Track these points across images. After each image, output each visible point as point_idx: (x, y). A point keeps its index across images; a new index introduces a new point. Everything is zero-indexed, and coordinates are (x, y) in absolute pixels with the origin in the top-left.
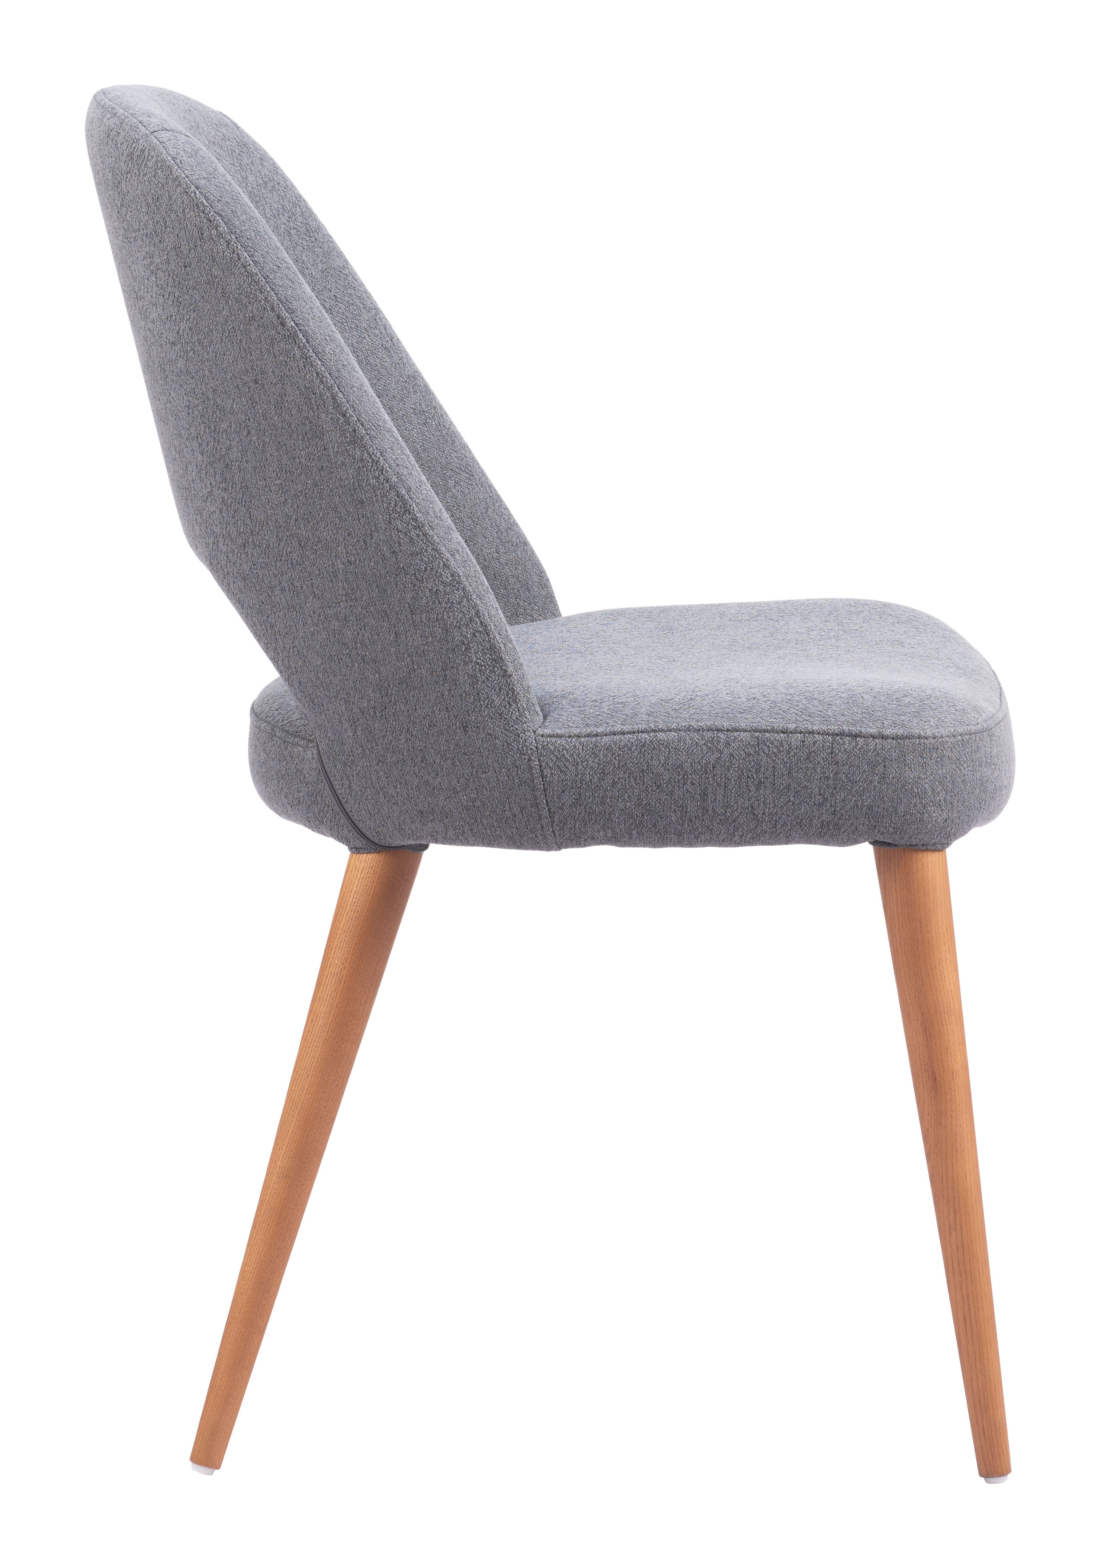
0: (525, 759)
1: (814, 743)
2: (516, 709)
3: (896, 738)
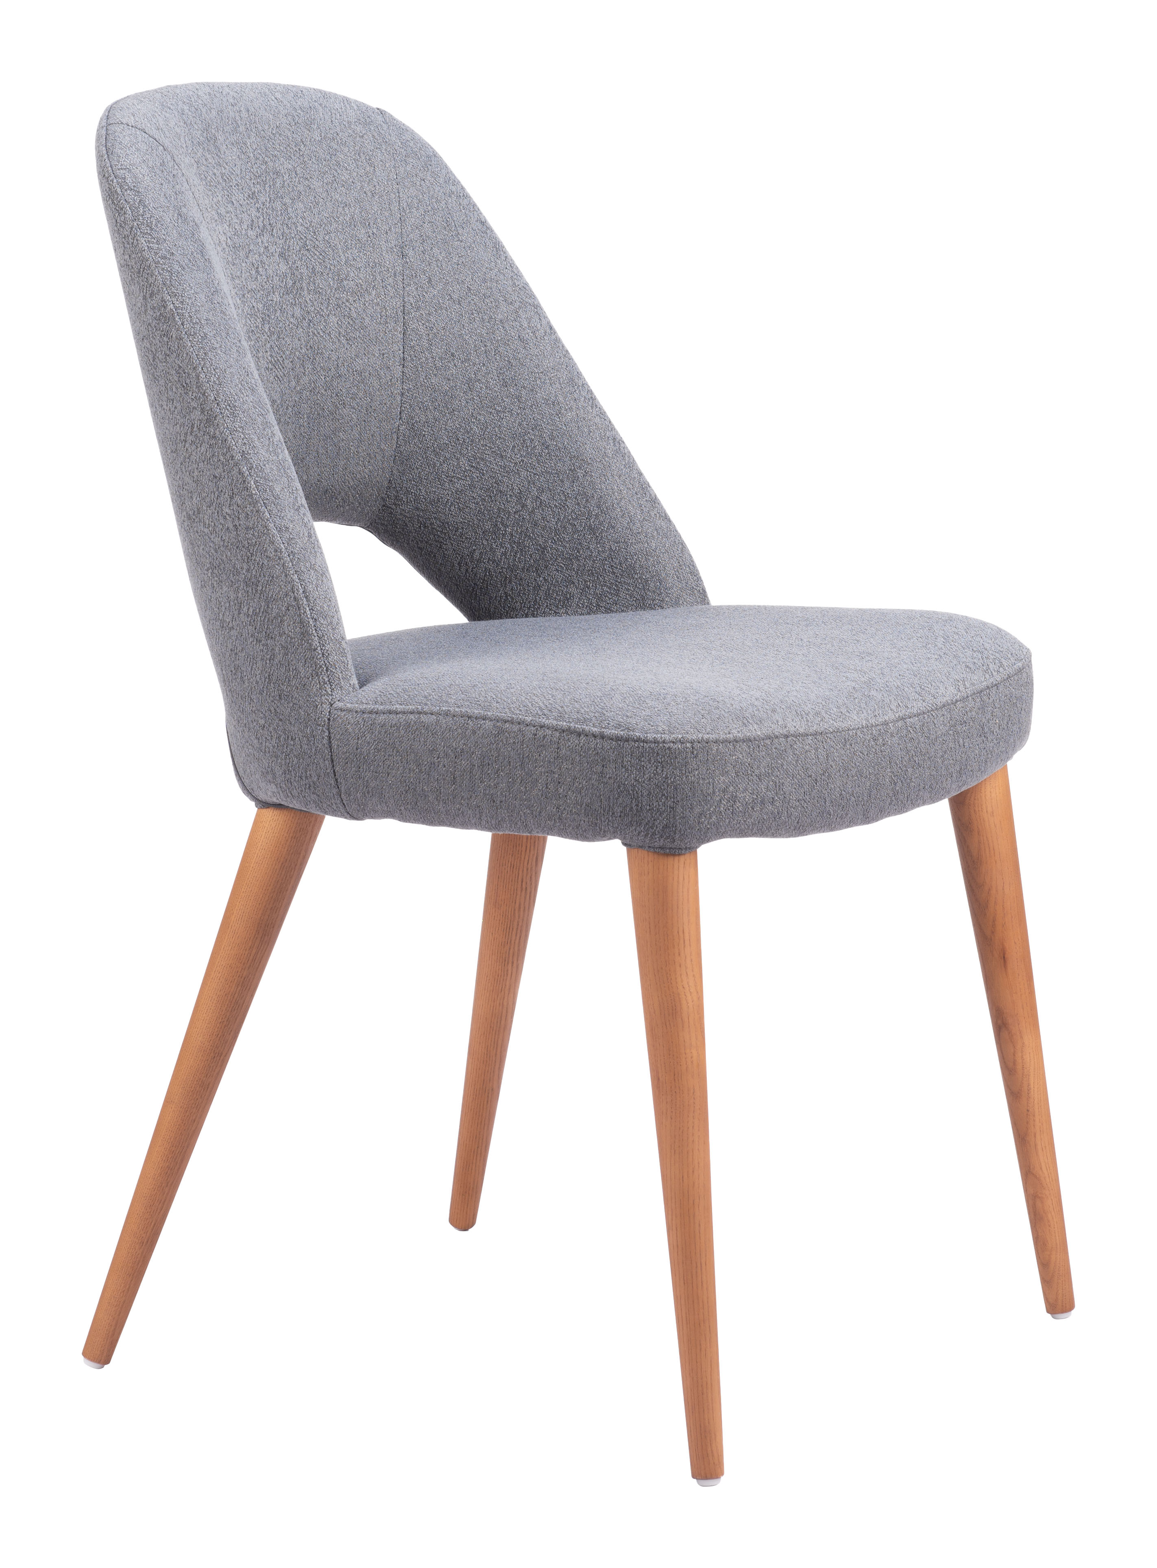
0: (319, 730)
1: (544, 737)
2: (317, 682)
3: (618, 739)
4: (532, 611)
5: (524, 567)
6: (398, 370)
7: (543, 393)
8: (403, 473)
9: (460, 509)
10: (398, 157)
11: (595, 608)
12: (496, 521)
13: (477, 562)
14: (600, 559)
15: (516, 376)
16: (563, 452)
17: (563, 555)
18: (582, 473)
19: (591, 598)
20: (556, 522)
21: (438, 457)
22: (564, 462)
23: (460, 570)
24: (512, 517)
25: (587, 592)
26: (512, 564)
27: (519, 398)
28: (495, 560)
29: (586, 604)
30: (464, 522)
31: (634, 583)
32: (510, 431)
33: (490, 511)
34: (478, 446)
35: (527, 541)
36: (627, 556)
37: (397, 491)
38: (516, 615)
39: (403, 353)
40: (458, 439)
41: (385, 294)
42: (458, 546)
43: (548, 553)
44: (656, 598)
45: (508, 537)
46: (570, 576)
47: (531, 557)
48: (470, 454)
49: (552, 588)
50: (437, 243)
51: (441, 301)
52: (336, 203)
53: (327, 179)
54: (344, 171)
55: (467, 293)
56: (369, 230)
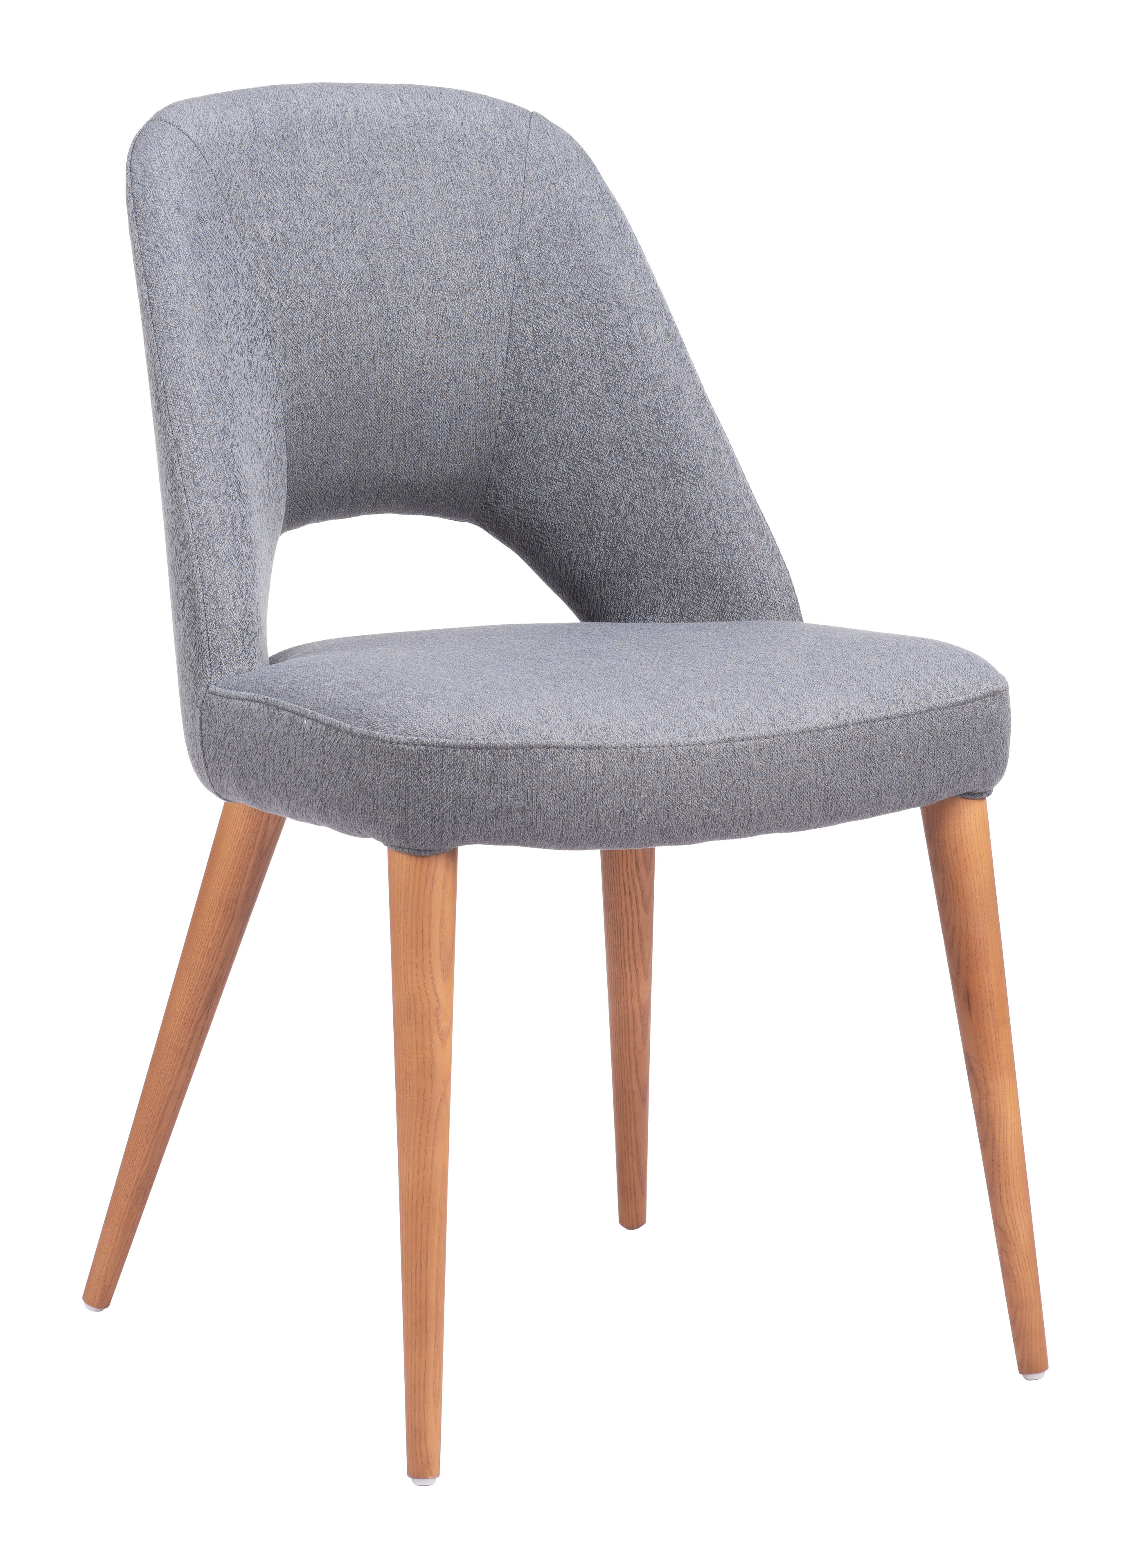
4: (624, 616)
5: (616, 572)
6: (499, 371)
7: (644, 400)
8: (501, 472)
9: (557, 511)
10: (530, 161)
11: (679, 617)
12: (591, 525)
13: (575, 564)
14: (684, 568)
15: (619, 382)
16: (657, 459)
17: (651, 562)
18: (674, 481)
19: (675, 606)
20: (646, 529)
21: (536, 458)
22: (657, 469)
23: (560, 571)
24: (606, 521)
25: (672, 601)
26: (605, 568)
27: (620, 403)
28: (590, 563)
29: (671, 612)
30: (561, 524)
31: (715, 594)
32: (608, 436)
33: (586, 514)
34: (576, 449)
35: (620, 546)
36: (709, 567)
37: (497, 490)
38: (611, 619)
39: (507, 354)
40: (558, 442)
41: (491, 295)
42: (557, 547)
43: (638, 559)
44: (735, 611)
45: (602, 541)
46: (658, 584)
47: (623, 562)
48: (568, 457)
49: (641, 594)
50: (556, 246)
51: (552, 304)
52: (447, 203)
53: (441, 180)
54: (465, 173)
55: (580, 297)
56: (482, 231)
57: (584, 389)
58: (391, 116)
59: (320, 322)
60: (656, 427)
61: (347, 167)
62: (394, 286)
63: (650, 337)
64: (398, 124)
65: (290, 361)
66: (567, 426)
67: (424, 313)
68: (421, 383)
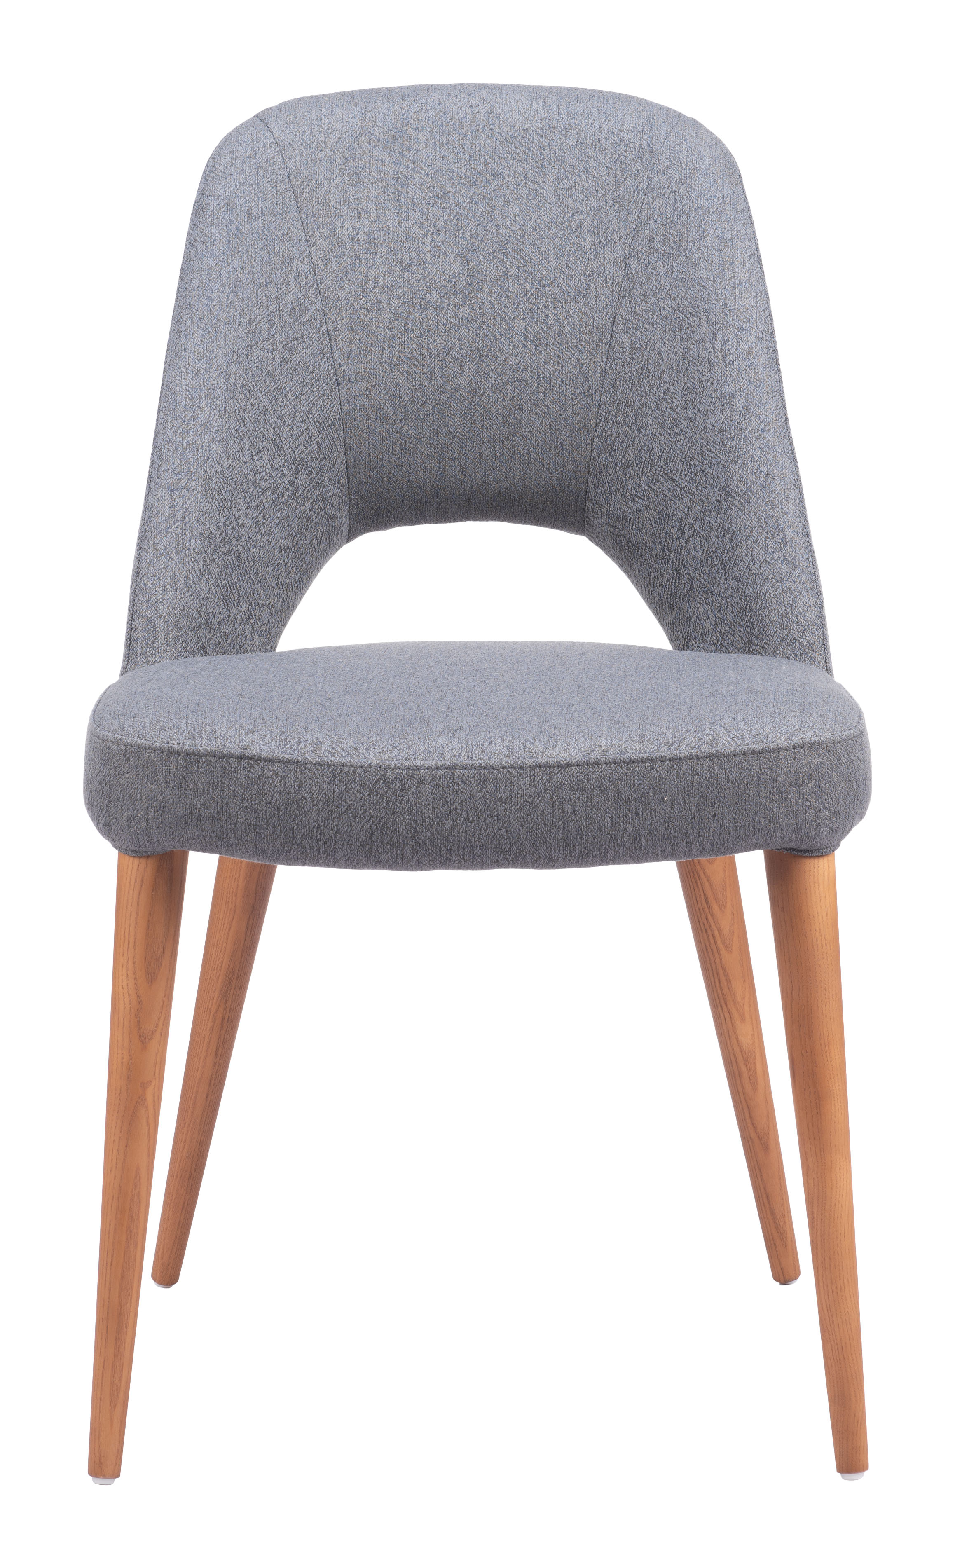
6: (596, 381)
8: (596, 486)
16: (716, 481)
34: (656, 467)
37: (594, 504)
39: (606, 365)
40: (642, 458)
50: (663, 257)
51: (650, 316)
52: (566, 209)
53: (564, 185)
54: (590, 178)
55: (675, 310)
56: (596, 238)
57: (667, 405)
58: (527, 119)
59: (400, 324)
60: (718, 448)
61: (463, 169)
62: (493, 291)
63: (730, 354)
64: (532, 126)
65: (356, 361)
66: (650, 442)
67: (524, 319)
68: (514, 391)
